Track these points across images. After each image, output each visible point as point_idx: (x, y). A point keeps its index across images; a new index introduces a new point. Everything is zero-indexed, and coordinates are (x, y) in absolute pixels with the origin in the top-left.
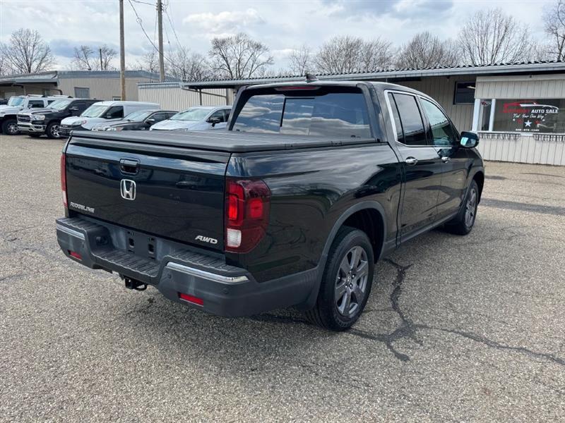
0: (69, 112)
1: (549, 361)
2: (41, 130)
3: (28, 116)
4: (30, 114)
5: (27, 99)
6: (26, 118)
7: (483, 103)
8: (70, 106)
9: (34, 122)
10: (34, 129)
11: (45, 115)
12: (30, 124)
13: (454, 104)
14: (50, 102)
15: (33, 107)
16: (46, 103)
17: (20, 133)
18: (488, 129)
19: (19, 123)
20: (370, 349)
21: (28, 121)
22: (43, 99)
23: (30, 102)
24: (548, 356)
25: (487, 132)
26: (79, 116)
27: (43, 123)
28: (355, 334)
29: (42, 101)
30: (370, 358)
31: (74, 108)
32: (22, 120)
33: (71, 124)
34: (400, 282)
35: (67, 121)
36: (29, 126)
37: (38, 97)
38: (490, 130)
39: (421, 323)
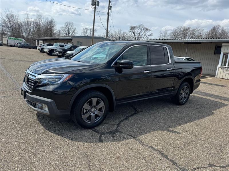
0: (70, 49)
1: (158, 153)
2: (61, 55)
3: (57, 50)
4: (58, 49)
5: (59, 44)
6: (56, 51)
7: (224, 54)
8: (71, 47)
9: (58, 52)
10: (59, 55)
11: (63, 50)
12: (57, 52)
13: (214, 54)
14: (66, 45)
15: (60, 47)
16: (64, 46)
17: (55, 55)
18: (225, 65)
19: (55, 52)
20: (92, 136)
21: (57, 51)
22: (64, 44)
23: (60, 45)
24: (159, 151)
25: (225, 66)
26: (73, 51)
27: (61, 52)
28: (93, 130)
29: (63, 45)
30: (88, 139)
31: (72, 48)
32: (55, 51)
33: (69, 53)
34: (130, 116)
35: (69, 52)
36: (57, 53)
37: (62, 44)
38: (227, 66)
39: (122, 131)
